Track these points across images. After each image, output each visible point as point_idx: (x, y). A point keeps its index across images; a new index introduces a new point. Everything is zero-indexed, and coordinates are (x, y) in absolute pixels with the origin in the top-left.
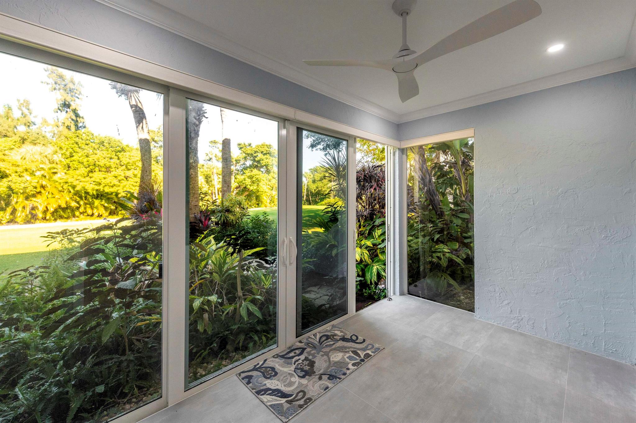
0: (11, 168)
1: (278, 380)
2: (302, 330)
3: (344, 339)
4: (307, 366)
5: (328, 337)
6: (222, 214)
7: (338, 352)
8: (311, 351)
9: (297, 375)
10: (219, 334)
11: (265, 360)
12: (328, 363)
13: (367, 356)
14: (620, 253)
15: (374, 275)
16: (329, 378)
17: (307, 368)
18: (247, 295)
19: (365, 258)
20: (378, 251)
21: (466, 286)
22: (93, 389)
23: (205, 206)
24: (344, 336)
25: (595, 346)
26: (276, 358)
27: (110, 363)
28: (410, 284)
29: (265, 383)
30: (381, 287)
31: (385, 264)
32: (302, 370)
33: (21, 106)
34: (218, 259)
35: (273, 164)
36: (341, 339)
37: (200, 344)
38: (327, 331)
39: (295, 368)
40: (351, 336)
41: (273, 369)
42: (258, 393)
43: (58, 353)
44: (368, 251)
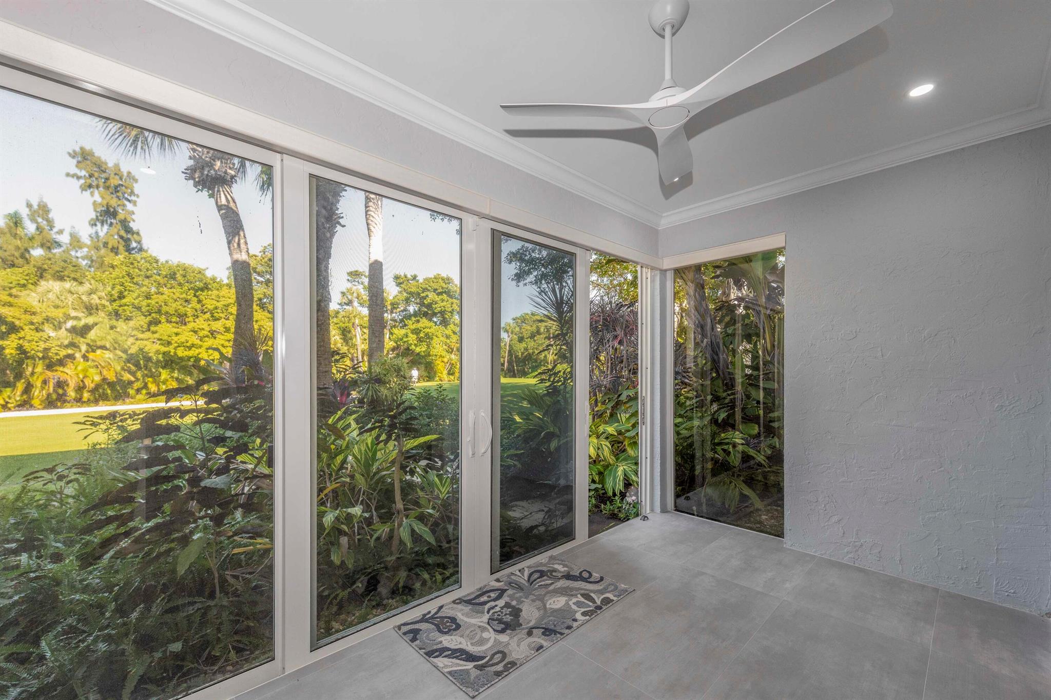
0: (23, 316)
1: (462, 636)
2: (500, 564)
3: (568, 577)
4: (508, 616)
5: (542, 574)
6: (369, 386)
7: (559, 595)
8: (514, 594)
9: (493, 628)
10: (365, 569)
11: (441, 607)
12: (542, 612)
13: (607, 601)
14: (1024, 432)
15: (619, 480)
16: (543, 634)
17: (508, 618)
18: (410, 509)
19: (605, 454)
20: (626, 443)
21: (770, 500)
22: (163, 649)
23: (341, 374)
24: (569, 572)
25: (980, 586)
26: (458, 603)
27: (190, 610)
28: (677, 496)
29: (440, 639)
30: (630, 499)
31: (636, 464)
32: (500, 621)
33: (34, 216)
34: (363, 452)
35: (453, 310)
36: (563, 577)
37: (335, 585)
38: (541, 564)
39: (489, 619)
40: (581, 573)
41: (453, 620)
42: (430, 654)
43: (106, 595)
44: (610, 442)
